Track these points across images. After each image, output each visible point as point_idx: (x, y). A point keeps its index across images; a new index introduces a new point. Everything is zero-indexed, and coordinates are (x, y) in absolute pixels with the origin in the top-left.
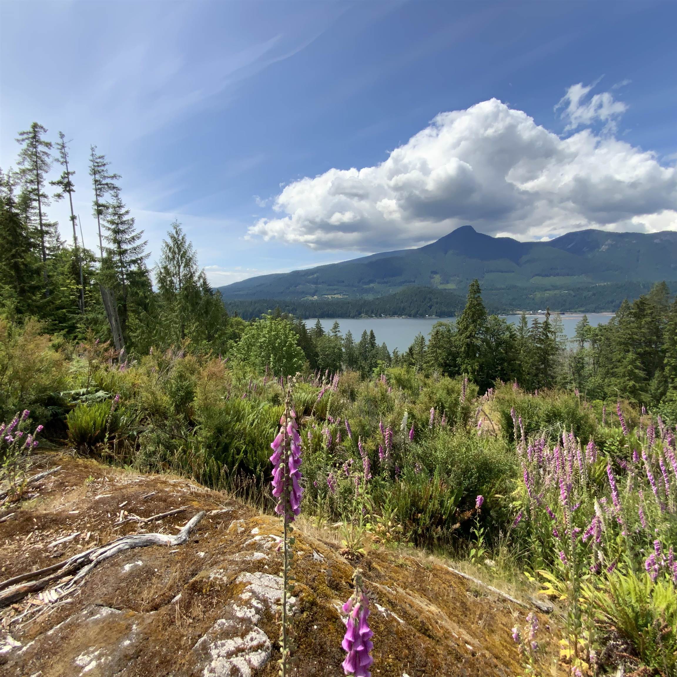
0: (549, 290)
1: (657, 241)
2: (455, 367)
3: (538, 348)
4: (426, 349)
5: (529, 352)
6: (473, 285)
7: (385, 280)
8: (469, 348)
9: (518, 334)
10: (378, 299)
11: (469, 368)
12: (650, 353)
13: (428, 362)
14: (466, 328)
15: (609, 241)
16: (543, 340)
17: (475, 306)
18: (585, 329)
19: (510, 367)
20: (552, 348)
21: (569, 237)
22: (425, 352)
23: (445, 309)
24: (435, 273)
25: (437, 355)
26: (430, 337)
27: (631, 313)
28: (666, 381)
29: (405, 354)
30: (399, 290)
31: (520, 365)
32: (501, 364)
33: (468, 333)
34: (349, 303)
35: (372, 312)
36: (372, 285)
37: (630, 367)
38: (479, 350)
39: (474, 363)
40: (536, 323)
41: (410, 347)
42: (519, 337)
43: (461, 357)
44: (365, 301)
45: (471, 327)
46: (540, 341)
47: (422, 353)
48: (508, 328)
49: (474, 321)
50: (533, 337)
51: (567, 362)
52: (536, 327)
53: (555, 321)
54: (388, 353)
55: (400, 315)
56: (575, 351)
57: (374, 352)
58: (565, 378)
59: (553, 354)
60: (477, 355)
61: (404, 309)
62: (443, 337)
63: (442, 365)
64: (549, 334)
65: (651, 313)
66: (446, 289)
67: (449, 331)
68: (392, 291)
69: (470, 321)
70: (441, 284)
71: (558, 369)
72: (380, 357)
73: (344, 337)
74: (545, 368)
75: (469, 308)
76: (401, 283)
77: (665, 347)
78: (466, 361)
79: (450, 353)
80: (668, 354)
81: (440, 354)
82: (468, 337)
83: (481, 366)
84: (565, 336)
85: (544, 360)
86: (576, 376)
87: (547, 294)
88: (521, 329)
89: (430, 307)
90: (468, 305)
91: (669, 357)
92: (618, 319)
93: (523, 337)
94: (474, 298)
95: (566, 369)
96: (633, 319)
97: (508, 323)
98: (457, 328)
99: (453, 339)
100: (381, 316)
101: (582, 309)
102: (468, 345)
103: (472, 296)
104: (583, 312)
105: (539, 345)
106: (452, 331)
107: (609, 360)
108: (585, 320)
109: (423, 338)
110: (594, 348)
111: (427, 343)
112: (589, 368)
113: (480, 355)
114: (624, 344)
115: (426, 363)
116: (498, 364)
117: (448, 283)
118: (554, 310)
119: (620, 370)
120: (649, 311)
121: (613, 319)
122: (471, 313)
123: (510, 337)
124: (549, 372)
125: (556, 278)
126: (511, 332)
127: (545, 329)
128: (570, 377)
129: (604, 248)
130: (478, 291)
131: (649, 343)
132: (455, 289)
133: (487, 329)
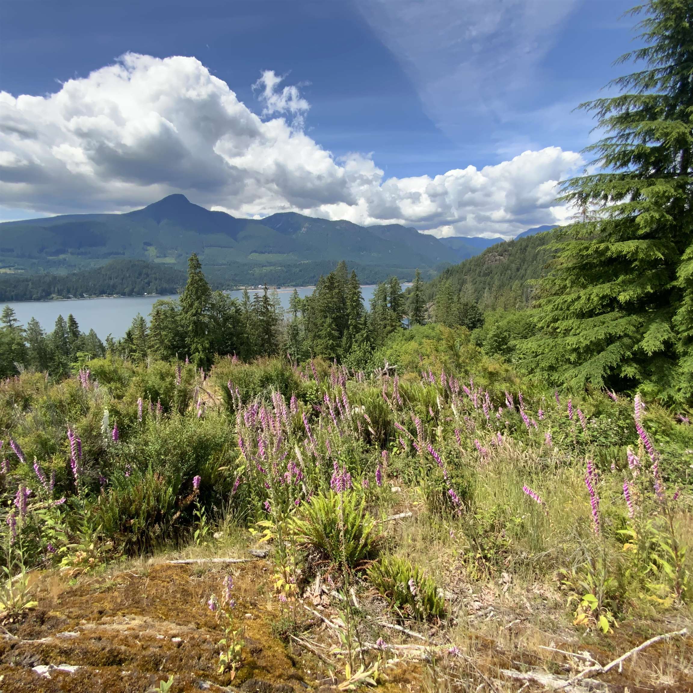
0: (265, 266)
1: (338, 227)
2: (184, 348)
3: (261, 321)
4: (148, 332)
5: (254, 325)
6: (192, 260)
7: (82, 250)
8: (196, 326)
9: (243, 308)
10: (74, 274)
11: (200, 347)
12: (340, 317)
13: (153, 346)
14: (191, 306)
15: (307, 225)
16: (264, 313)
17: (197, 282)
18: (296, 300)
19: (239, 341)
20: (273, 319)
21: (277, 217)
22: (147, 335)
23: (165, 285)
24: (149, 244)
25: (161, 337)
26: (151, 318)
27: (325, 286)
28: (351, 337)
29: (122, 341)
30: (104, 263)
31: (248, 337)
32: (230, 339)
33: (194, 311)
34: (27, 280)
35: (69, 292)
36: (62, 257)
37: (328, 330)
38: (207, 327)
39: (204, 341)
40: (257, 297)
41: (127, 331)
42: (244, 312)
43: (189, 336)
44: (55, 278)
45: (196, 304)
46: (263, 314)
47: (143, 337)
48: (233, 304)
49: (198, 298)
50: (256, 311)
51: (286, 329)
52: (257, 301)
53: (273, 294)
54: (100, 341)
55: (110, 294)
56: (290, 321)
57: (78, 342)
58: (285, 345)
59: (274, 325)
60: (206, 333)
61: (114, 287)
62: (167, 317)
63: (169, 348)
64: (269, 307)
65: (338, 286)
66: (164, 264)
67: (173, 309)
68: (94, 264)
69: (194, 298)
70: (157, 257)
71: (279, 338)
72: (89, 347)
73: (26, 327)
74: (269, 338)
75: (192, 284)
76: (106, 255)
77: (348, 311)
78: (196, 340)
79: (177, 334)
80: (350, 317)
81: (166, 335)
82: (195, 315)
83: (211, 343)
84: (282, 308)
85: (267, 331)
86: (294, 341)
87: (265, 270)
88: (245, 304)
89: (149, 283)
90: (189, 281)
91: (351, 319)
92: (318, 291)
93: (247, 311)
94: (195, 273)
95: (286, 336)
96: (327, 291)
97: (232, 299)
98: (182, 306)
99: (178, 318)
100: (82, 296)
101: (294, 283)
102: (195, 323)
103: (193, 271)
104: (294, 286)
105: (262, 318)
106: (176, 310)
107: (315, 324)
108: (296, 293)
109: (142, 320)
110: (304, 317)
111: (149, 325)
112: (302, 334)
113: (208, 332)
114: (323, 311)
115: (150, 347)
116: (227, 339)
117: (165, 256)
118: (271, 284)
119: (323, 333)
120: (337, 284)
121: (315, 291)
122: (194, 290)
123: (236, 312)
124: (273, 341)
125: (271, 255)
126: (236, 307)
127: (265, 303)
128: (289, 343)
129: (304, 230)
130: (198, 265)
131: (339, 309)
132: (174, 264)
133: (213, 305)
